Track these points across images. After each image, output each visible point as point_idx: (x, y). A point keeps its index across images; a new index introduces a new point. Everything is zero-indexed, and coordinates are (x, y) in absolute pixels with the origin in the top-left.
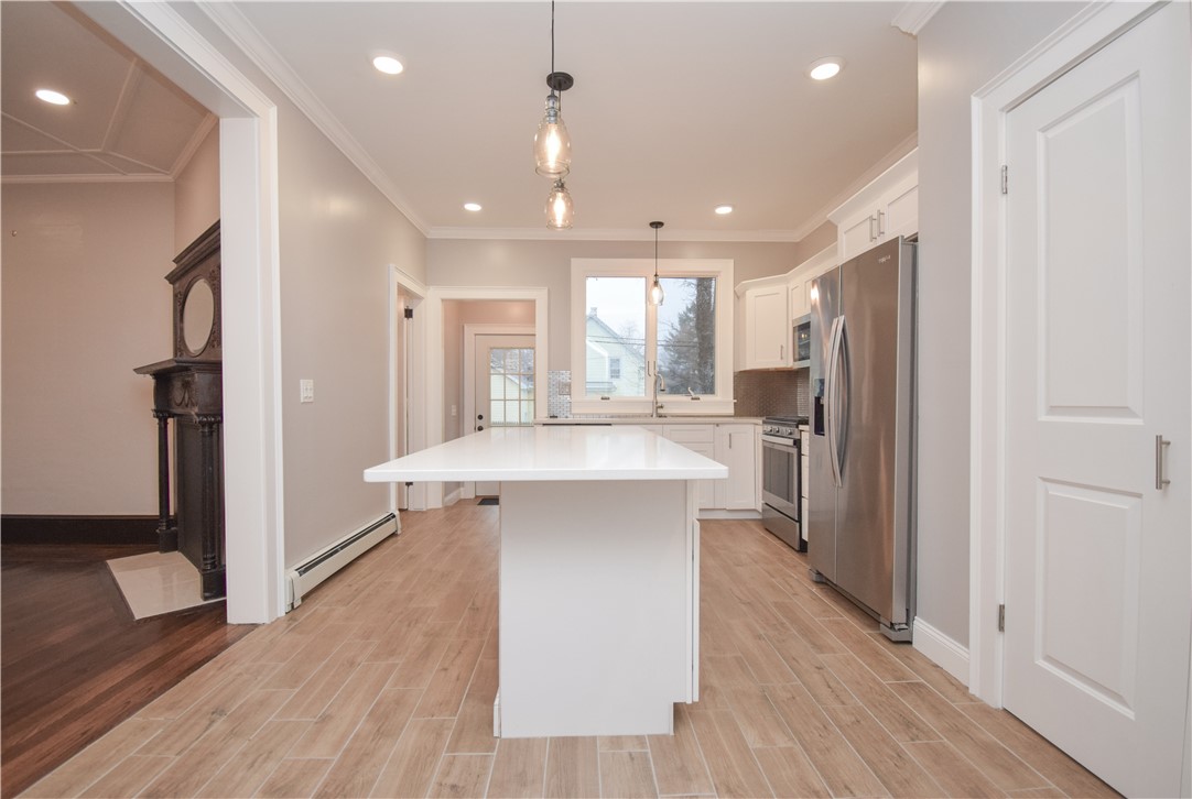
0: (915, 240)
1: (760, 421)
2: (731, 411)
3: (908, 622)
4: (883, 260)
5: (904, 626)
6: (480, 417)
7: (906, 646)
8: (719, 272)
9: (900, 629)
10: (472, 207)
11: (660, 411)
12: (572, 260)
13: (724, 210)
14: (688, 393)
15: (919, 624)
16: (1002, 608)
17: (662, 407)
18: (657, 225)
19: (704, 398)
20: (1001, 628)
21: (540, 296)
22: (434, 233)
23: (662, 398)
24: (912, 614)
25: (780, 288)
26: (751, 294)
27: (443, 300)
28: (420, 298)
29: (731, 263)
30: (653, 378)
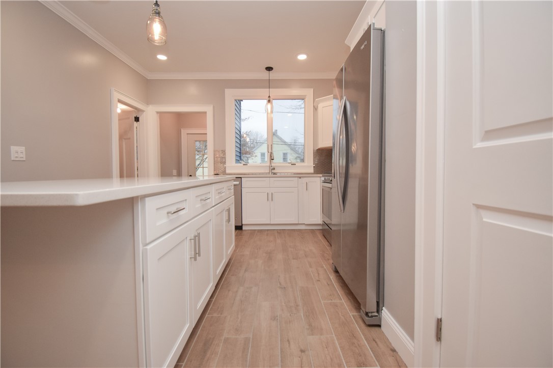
1: (321, 175)
2: (312, 171)
3: (378, 311)
4: (363, 47)
5: (376, 314)
6: (191, 176)
7: (377, 329)
8: (305, 96)
9: (372, 316)
10: (162, 57)
11: (273, 171)
12: (226, 90)
13: (302, 57)
14: (289, 162)
15: (385, 313)
16: (439, 321)
17: (274, 169)
18: (269, 69)
19: (298, 164)
20: (439, 338)
21: (209, 109)
22: (150, 76)
24: (381, 305)
26: (320, 106)
27: (157, 113)
28: (143, 111)
29: (312, 90)
30: (269, 154)
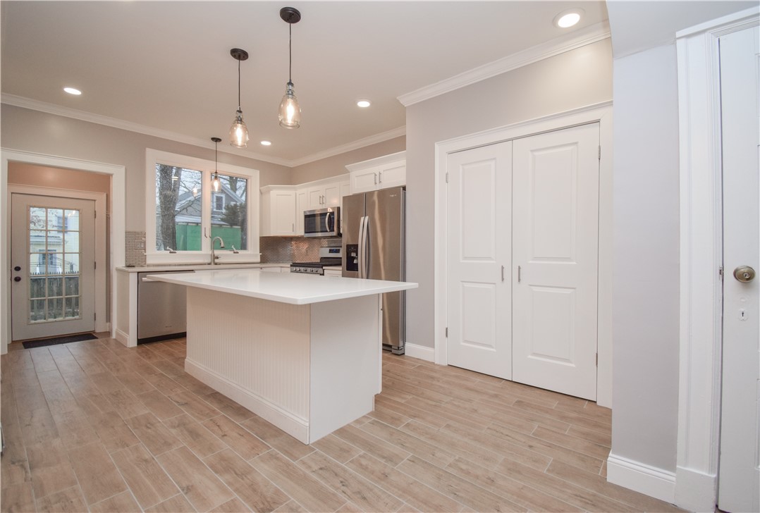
0: (404, 188)
2: (258, 260)
5: (402, 347)
6: (18, 269)
7: (402, 355)
8: (251, 176)
9: (400, 350)
10: (72, 91)
11: (216, 261)
12: (147, 149)
13: (266, 143)
14: (232, 250)
15: (408, 345)
16: (447, 329)
17: (218, 258)
18: (216, 140)
19: (241, 252)
20: (447, 336)
21: (118, 172)
23: (217, 252)
24: (405, 341)
25: (292, 192)
26: (274, 193)
29: (257, 171)
30: (210, 239)
